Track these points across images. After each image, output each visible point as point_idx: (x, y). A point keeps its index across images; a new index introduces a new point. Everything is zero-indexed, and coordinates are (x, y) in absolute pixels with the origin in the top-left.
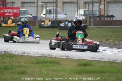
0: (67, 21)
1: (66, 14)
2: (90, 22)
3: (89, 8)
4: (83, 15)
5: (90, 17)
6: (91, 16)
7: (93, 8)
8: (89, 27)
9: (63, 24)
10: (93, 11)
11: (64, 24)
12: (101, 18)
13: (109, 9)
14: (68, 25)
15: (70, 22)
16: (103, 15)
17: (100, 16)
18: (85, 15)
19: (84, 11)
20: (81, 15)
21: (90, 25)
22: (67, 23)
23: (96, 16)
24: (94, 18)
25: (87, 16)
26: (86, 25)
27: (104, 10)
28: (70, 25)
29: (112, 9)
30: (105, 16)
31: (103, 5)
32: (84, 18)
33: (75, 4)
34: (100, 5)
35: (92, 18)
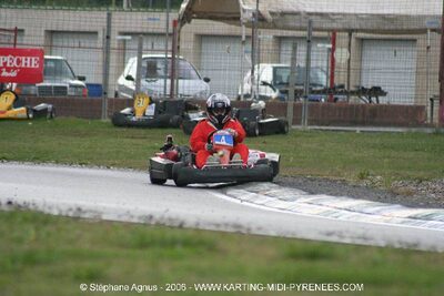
1: (207, 80)
2: (297, 108)
3: (294, 59)
4: (270, 86)
5: (298, 94)
6: (301, 87)
7: (308, 60)
8: (293, 127)
9: (201, 113)
10: (308, 68)
12: (335, 96)
13: (365, 65)
16: (342, 86)
17: (331, 90)
18: (277, 82)
19: (275, 69)
20: (265, 84)
21: (297, 121)
23: (319, 88)
24: (312, 96)
25: (284, 88)
26: (283, 118)
27: (349, 69)
29: (372, 65)
30: (352, 88)
31: (345, 50)
32: (273, 94)
33: (243, 43)
34: (332, 50)
35: (306, 97)
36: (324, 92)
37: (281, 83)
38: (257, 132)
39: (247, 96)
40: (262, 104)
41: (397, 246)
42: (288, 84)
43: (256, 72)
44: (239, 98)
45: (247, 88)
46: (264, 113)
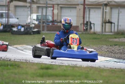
0: (19, 25)
1: (18, 19)
2: (43, 27)
3: (42, 13)
4: (36, 20)
5: (43, 22)
7: (46, 13)
8: (42, 32)
10: (46, 15)
11: (17, 28)
12: (54, 23)
13: (62, 14)
14: (20, 30)
15: (23, 26)
16: (56, 20)
17: (53, 22)
18: (38, 19)
19: (37, 16)
20: (34, 20)
21: (43, 30)
22: (19, 27)
23: (49, 21)
24: (47, 23)
25: (39, 21)
26: (39, 29)
27: (58, 15)
28: (22, 29)
30: (59, 21)
31: (57, 10)
32: (37, 23)
33: (28, 8)
34: (53, 10)
35: (46, 23)
36: (51, 22)
37: (39, 20)
38: (32, 33)
39: (29, 23)
40: (33, 25)
41: (71, 65)
42: (40, 20)
43: (31, 16)
44: (27, 24)
45: (29, 21)
46: (34, 28)
